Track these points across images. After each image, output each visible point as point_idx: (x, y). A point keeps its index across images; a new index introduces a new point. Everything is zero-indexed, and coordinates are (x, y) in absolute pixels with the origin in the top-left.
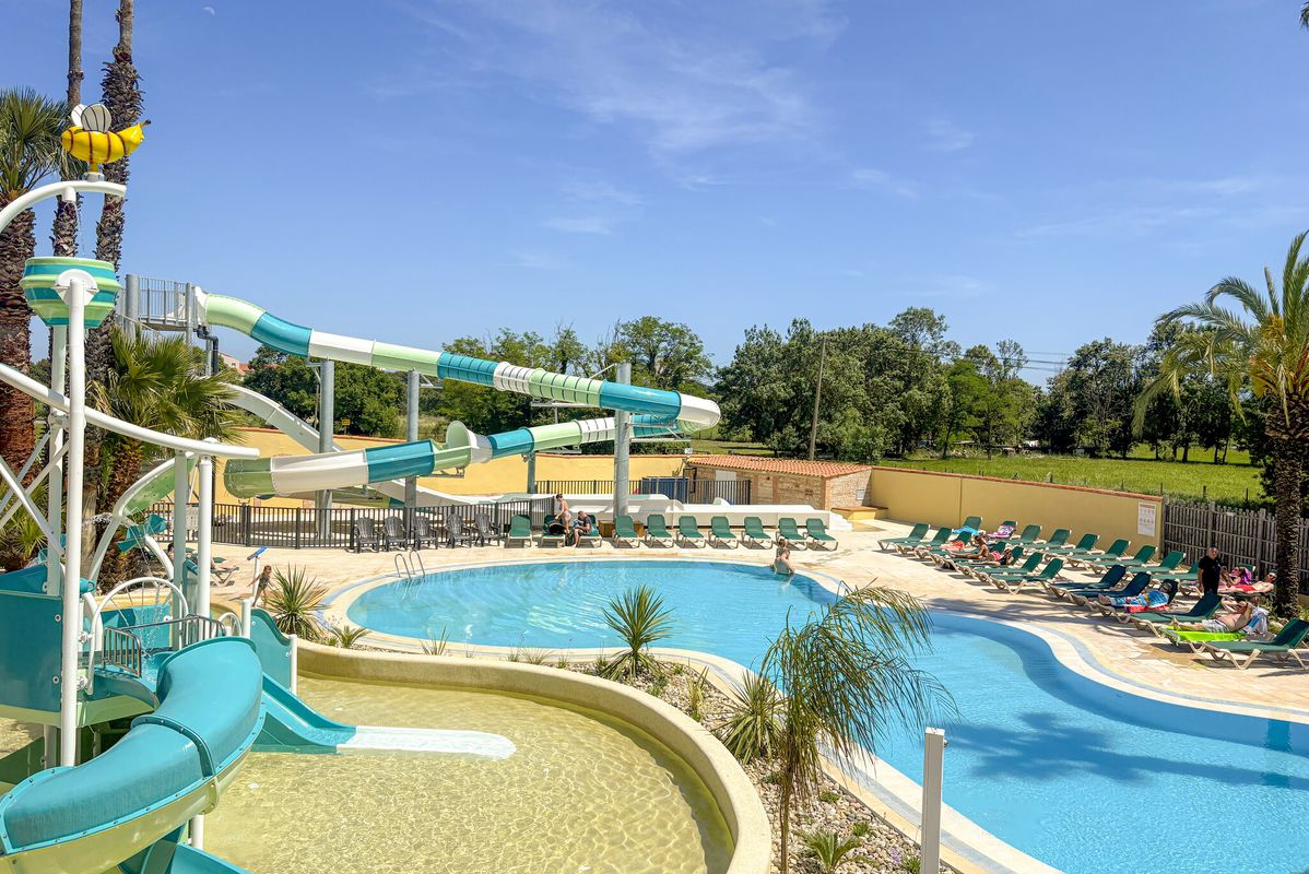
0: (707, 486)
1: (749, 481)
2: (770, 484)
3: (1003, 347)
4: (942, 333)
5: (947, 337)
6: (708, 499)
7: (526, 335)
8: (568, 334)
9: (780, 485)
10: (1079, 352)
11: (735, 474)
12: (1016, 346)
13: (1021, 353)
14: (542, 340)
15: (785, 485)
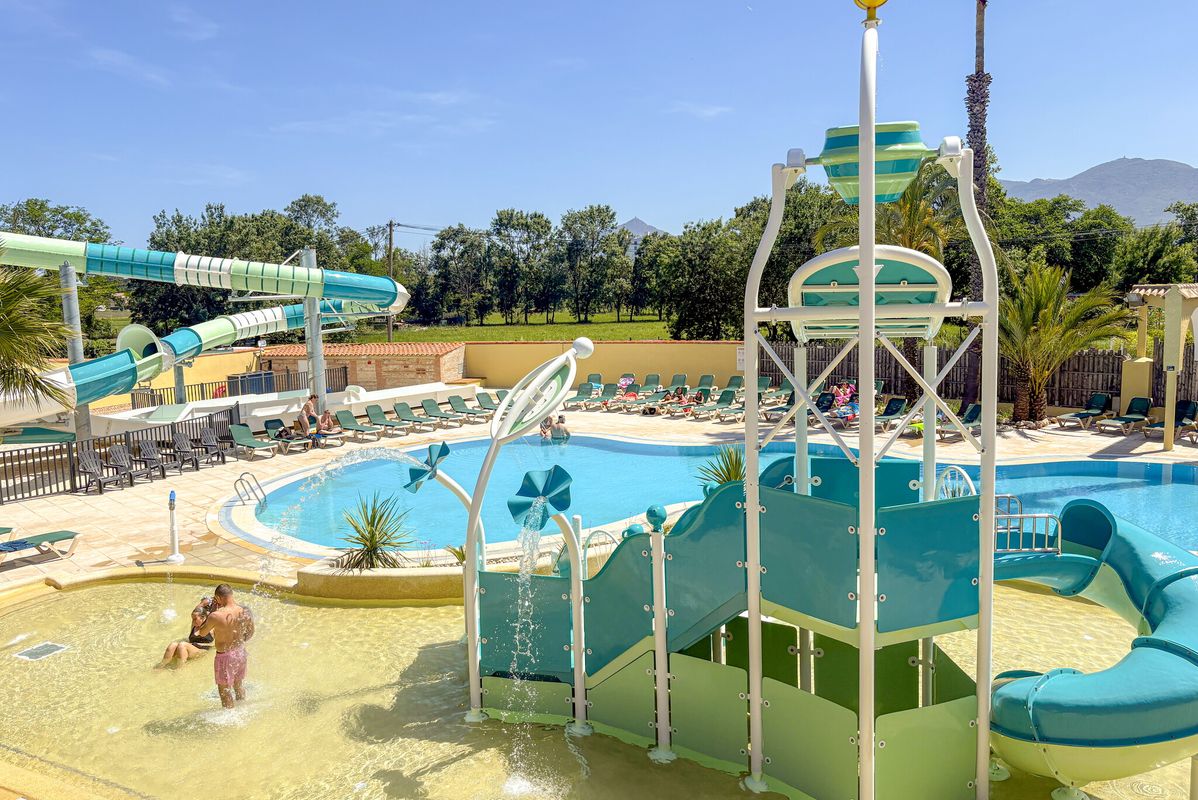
0: (288, 379)
2: (372, 367)
4: (335, 219)
5: (340, 223)
9: (385, 368)
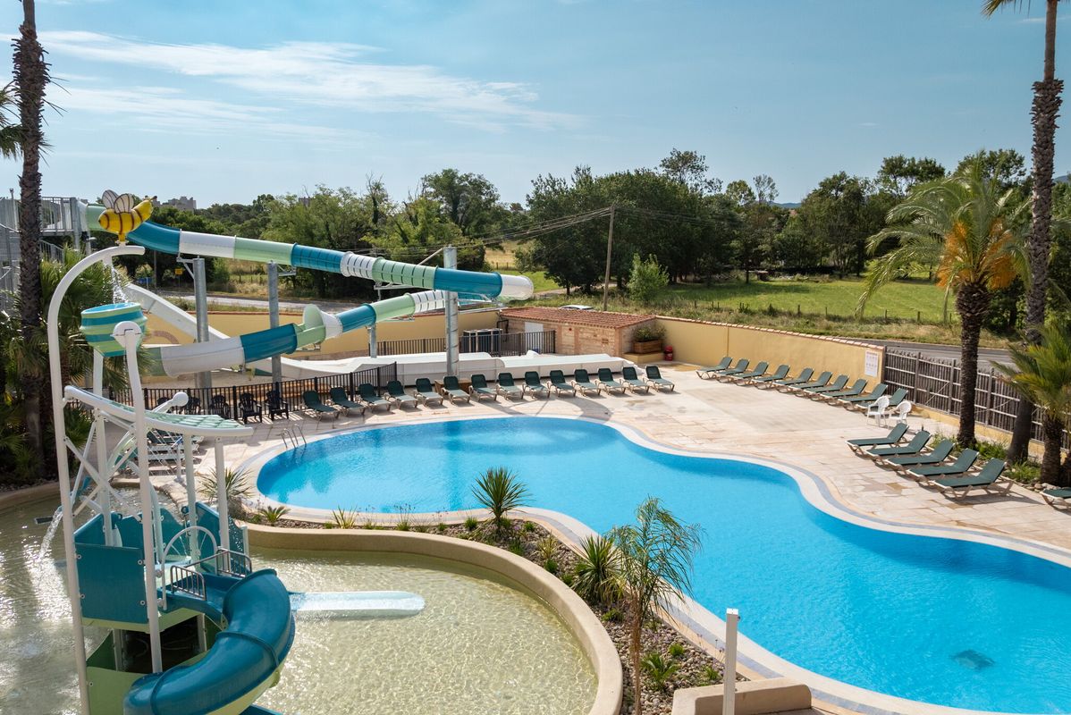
0: (520, 338)
1: (554, 332)
2: (572, 334)
3: (758, 181)
4: (704, 172)
6: (521, 351)
7: (341, 190)
8: (378, 187)
9: (580, 335)
10: (822, 184)
11: (542, 325)
12: (770, 180)
13: (773, 187)
14: (355, 194)
15: (585, 335)
